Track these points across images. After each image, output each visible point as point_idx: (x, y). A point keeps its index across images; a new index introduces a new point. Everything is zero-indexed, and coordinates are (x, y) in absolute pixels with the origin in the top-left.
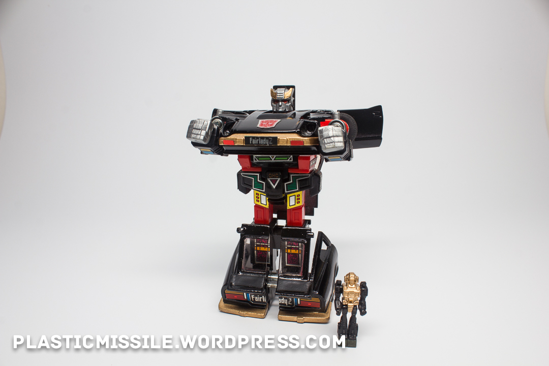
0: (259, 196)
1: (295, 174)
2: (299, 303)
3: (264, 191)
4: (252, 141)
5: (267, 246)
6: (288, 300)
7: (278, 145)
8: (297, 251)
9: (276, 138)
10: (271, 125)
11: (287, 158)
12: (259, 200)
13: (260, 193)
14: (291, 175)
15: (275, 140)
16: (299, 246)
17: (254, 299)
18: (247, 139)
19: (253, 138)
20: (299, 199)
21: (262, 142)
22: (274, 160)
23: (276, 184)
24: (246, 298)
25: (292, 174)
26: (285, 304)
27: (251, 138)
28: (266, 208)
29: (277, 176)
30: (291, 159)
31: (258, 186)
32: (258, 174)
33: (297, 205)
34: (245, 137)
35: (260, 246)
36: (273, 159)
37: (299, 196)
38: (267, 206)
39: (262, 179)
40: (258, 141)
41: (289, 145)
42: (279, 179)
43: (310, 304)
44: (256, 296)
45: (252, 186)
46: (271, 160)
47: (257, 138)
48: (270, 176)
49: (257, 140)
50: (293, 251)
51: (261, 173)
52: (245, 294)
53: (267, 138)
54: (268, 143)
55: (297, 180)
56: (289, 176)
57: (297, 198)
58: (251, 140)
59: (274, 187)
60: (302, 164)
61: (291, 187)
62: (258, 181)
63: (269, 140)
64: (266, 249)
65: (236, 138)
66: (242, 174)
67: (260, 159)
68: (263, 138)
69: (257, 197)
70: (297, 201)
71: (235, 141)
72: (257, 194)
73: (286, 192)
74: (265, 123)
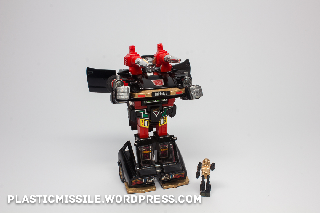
0: (144, 122)
1: (166, 107)
2: (173, 177)
3: (148, 119)
4: (156, 94)
5: (149, 150)
6: (167, 177)
7: (170, 95)
8: (166, 149)
9: (169, 91)
10: (162, 83)
11: (163, 100)
12: (144, 124)
13: (144, 120)
15: (169, 92)
16: (167, 146)
17: (148, 181)
18: (153, 93)
19: (157, 92)
20: (166, 120)
21: (162, 94)
23: (158, 114)
24: (143, 182)
26: (165, 180)
28: (147, 128)
29: (158, 109)
30: (165, 100)
31: (145, 116)
32: (145, 110)
33: (165, 123)
35: (145, 151)
36: (156, 101)
38: (148, 127)
39: (147, 112)
40: (160, 94)
41: (175, 94)
42: (159, 111)
43: (179, 176)
44: (150, 179)
45: (141, 117)
47: (159, 92)
48: (154, 110)
50: (164, 150)
51: (147, 109)
52: (144, 180)
53: (164, 92)
54: (165, 95)
55: (167, 110)
56: (163, 109)
57: (164, 119)
58: (155, 94)
59: (156, 116)
60: (170, 101)
61: (164, 114)
62: (145, 113)
63: (166, 93)
64: (149, 152)
65: (146, 93)
66: (135, 111)
67: (148, 101)
68: (162, 92)
69: (142, 123)
70: (164, 121)
71: (146, 95)
72: (142, 121)
73: (161, 117)
74: (157, 83)
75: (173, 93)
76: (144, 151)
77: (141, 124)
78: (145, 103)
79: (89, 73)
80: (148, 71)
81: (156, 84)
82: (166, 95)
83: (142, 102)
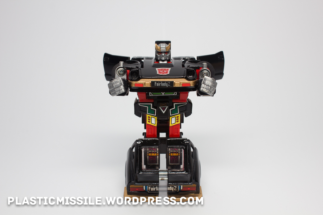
0: (150, 119)
1: (176, 103)
2: (182, 189)
3: (155, 115)
4: (156, 84)
5: (156, 153)
6: (174, 188)
7: (174, 86)
8: (177, 154)
9: (173, 82)
10: (167, 72)
11: (173, 93)
12: (150, 121)
13: (151, 116)
14: (174, 104)
15: (172, 83)
16: (178, 151)
17: (150, 189)
18: (153, 83)
19: (157, 82)
20: (178, 119)
21: (163, 85)
22: (164, 94)
23: (165, 111)
24: (144, 189)
26: (172, 191)
27: (155, 82)
28: (154, 126)
29: (166, 105)
30: (175, 94)
31: (152, 112)
32: (151, 104)
33: (177, 123)
34: (151, 82)
35: (151, 153)
36: (163, 94)
37: (178, 117)
38: (156, 125)
39: (153, 107)
40: (161, 84)
41: (181, 86)
42: (167, 107)
43: (189, 189)
44: (152, 187)
45: (146, 112)
46: (162, 94)
47: (160, 82)
48: (161, 105)
49: (160, 83)
50: (175, 154)
51: (153, 103)
52: (144, 186)
53: (167, 82)
54: (167, 85)
55: (178, 107)
57: (176, 118)
58: (155, 83)
59: (164, 112)
60: (182, 96)
61: (174, 112)
62: (151, 108)
63: (168, 83)
64: (156, 155)
65: (144, 82)
66: (139, 104)
67: (154, 94)
68: (164, 82)
69: (149, 119)
70: (176, 120)
71: (144, 84)
72: (149, 117)
73: (171, 115)
74: (161, 71)
75: (178, 85)
76: (149, 153)
77: (147, 120)
78: (150, 95)
79: (105, 59)
80: (160, 58)
81: (160, 72)
82: (168, 86)
83: (146, 94)
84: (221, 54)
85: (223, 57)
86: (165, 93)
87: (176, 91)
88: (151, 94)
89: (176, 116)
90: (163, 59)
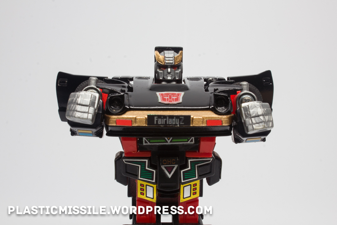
0: (145, 188)
1: (193, 158)
3: (154, 181)
4: (157, 121)
7: (191, 125)
9: (190, 116)
10: (177, 99)
11: (186, 140)
12: (145, 192)
13: (145, 183)
14: (189, 161)
15: (188, 119)
18: (150, 118)
19: (159, 117)
20: (196, 189)
21: (170, 122)
22: (171, 142)
23: (172, 173)
25: (190, 158)
27: (155, 117)
28: (152, 202)
29: (174, 162)
30: (192, 141)
31: (147, 175)
32: (147, 161)
33: (193, 197)
34: (148, 116)
36: (169, 141)
37: (195, 185)
38: (154, 199)
39: (151, 166)
40: (166, 121)
41: (204, 125)
42: (176, 166)
45: (137, 176)
46: (167, 142)
47: (165, 117)
49: (164, 120)
51: (150, 159)
53: (178, 117)
54: (178, 123)
55: (196, 166)
56: (187, 162)
57: (192, 188)
58: (155, 119)
59: (170, 176)
60: (204, 146)
61: (189, 175)
62: (147, 168)
63: (180, 120)
65: (134, 116)
66: (124, 160)
67: (151, 141)
68: (171, 117)
69: (141, 189)
70: (192, 192)
71: (133, 120)
72: (142, 185)
73: (182, 181)
74: (166, 98)
75: (199, 122)
77: (139, 191)
78: (144, 144)
79: (60, 82)
80: (163, 78)
81: (164, 99)
82: (180, 125)
83: (138, 142)
84: (267, 75)
85: (271, 80)
86: (173, 140)
87: (193, 136)
88: (146, 142)
89: (192, 183)
90: (169, 78)
